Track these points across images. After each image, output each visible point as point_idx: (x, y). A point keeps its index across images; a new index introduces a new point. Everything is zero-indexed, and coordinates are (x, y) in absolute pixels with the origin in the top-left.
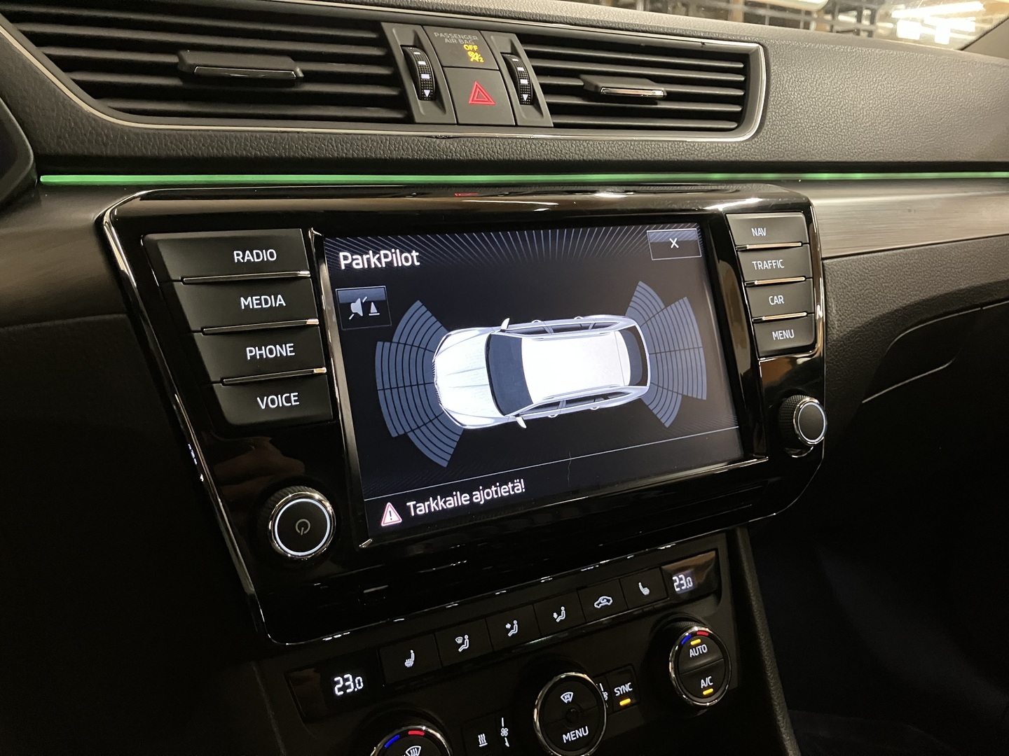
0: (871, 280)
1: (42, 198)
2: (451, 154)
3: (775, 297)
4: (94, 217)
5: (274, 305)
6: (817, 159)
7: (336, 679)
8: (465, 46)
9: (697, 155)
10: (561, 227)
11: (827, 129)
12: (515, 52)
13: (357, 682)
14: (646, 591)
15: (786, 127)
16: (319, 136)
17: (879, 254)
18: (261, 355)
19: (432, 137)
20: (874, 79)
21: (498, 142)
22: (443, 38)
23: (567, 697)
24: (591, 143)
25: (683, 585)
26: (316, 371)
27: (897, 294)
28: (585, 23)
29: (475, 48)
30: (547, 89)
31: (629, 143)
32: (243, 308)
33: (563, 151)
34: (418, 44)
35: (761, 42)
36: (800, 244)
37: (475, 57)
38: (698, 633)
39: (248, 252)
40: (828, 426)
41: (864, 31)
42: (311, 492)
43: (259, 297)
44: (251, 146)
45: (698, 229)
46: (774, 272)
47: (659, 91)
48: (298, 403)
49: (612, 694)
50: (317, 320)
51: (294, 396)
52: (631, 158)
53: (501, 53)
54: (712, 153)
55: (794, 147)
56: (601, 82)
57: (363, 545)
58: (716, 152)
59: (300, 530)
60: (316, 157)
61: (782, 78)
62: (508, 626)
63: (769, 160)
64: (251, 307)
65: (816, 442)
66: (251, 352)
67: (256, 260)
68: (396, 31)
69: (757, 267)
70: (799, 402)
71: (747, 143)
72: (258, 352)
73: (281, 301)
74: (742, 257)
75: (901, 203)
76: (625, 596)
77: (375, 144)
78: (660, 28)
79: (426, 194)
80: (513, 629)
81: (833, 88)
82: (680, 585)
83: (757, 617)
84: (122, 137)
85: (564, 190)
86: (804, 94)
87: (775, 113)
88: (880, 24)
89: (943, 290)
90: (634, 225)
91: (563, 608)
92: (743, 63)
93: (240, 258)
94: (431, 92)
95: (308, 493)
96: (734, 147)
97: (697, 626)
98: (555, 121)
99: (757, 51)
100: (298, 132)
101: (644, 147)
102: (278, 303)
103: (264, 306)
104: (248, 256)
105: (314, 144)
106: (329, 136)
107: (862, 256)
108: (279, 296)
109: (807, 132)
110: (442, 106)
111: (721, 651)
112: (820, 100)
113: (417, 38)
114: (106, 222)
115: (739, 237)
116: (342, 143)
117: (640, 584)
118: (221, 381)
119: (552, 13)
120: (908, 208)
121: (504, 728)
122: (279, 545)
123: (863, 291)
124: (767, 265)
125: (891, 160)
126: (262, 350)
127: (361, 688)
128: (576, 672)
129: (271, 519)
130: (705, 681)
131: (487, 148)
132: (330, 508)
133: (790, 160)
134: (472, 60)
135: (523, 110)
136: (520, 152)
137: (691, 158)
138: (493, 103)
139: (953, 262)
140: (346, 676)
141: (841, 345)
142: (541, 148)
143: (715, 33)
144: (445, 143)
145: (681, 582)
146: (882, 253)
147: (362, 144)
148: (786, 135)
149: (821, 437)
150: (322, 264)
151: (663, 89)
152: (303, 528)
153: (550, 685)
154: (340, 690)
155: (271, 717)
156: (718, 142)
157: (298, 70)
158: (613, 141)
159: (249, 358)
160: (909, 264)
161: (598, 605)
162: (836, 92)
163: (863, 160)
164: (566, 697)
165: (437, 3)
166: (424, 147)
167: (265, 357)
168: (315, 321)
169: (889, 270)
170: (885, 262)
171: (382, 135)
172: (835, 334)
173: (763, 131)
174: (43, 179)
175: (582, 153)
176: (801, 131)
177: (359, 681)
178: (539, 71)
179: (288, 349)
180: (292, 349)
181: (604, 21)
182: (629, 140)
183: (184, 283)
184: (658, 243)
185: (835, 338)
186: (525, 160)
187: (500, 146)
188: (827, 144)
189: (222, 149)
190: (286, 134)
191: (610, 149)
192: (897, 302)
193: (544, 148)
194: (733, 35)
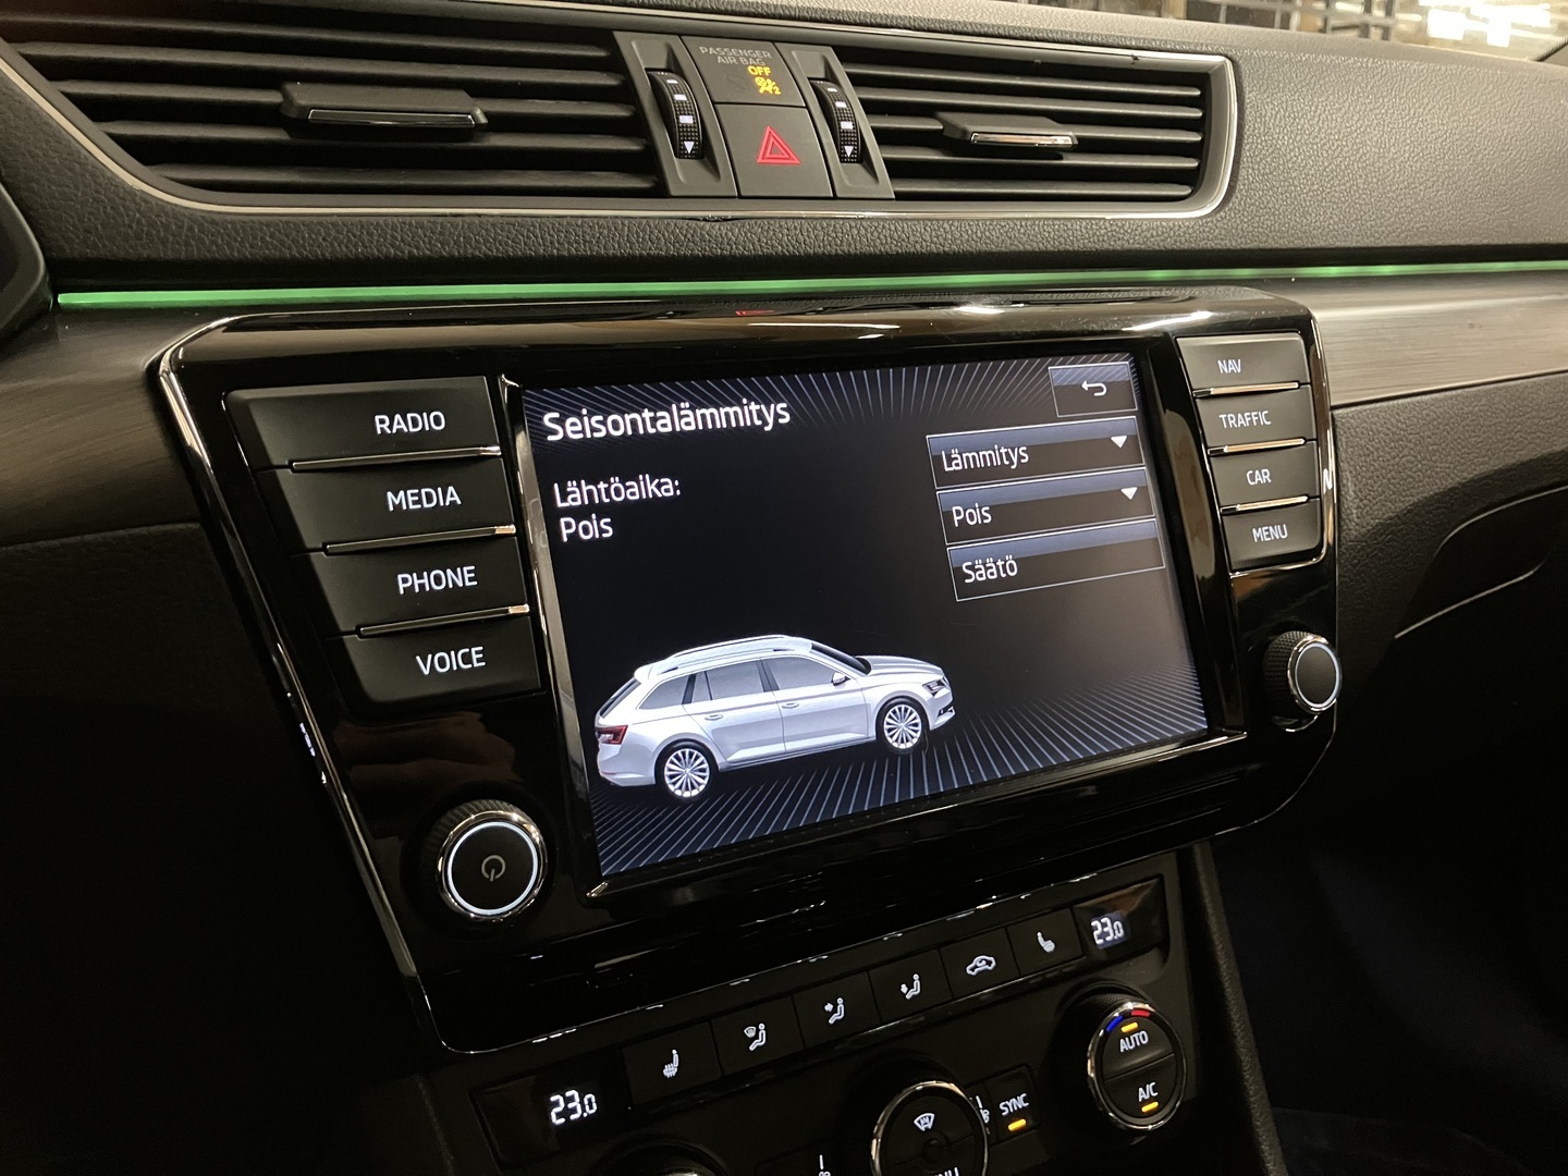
0: (1410, 441)
1: (60, 329)
2: (729, 248)
3: (1257, 472)
4: (144, 364)
5: (442, 504)
6: (1322, 244)
7: (553, 1099)
8: (750, 68)
9: (1128, 241)
10: (910, 364)
11: (1336, 195)
12: (831, 77)
13: (586, 1102)
14: (1049, 946)
15: (1271, 193)
16: (513, 220)
17: (1424, 397)
18: (422, 586)
19: (699, 220)
20: (1412, 112)
21: (806, 226)
22: (715, 56)
23: (925, 1121)
24: (956, 224)
26: (512, 610)
27: (1452, 463)
28: (944, 27)
29: (767, 71)
30: (885, 137)
31: (1018, 223)
32: (391, 509)
33: (912, 238)
34: (674, 67)
35: (1227, 53)
36: (1296, 385)
37: (766, 86)
38: (1133, 1013)
39: (398, 417)
40: (1343, 682)
42: (506, 810)
43: (417, 491)
44: (403, 240)
45: (1130, 363)
46: (1254, 431)
47: (1063, 137)
48: (483, 664)
49: (995, 1112)
50: (513, 527)
51: (477, 653)
52: (1021, 248)
53: (809, 79)
54: (1152, 237)
55: (1284, 226)
56: (971, 123)
57: (594, 893)
58: (1158, 235)
59: (489, 873)
60: (509, 256)
61: (1264, 112)
62: (829, 1007)
63: (1244, 246)
64: (405, 507)
65: (1323, 706)
66: (406, 581)
67: (412, 430)
68: (639, 45)
69: (1227, 423)
70: (1296, 643)
71: (1208, 220)
72: (417, 582)
73: (453, 496)
74: (1203, 407)
75: (1458, 313)
77: (606, 232)
78: (1066, 33)
79: (689, 313)
80: (837, 1012)
81: (1346, 127)
82: (1103, 935)
83: (1226, 985)
84: (191, 229)
85: (913, 302)
86: (1299, 138)
87: (1253, 169)
89: (1525, 455)
90: (1027, 358)
91: (916, 977)
92: (1199, 89)
93: (385, 426)
94: (695, 145)
95: (502, 812)
96: (1188, 227)
97: (1132, 1001)
98: (897, 189)
99: (1222, 67)
100: (479, 215)
101: (1041, 230)
102: (449, 499)
103: (426, 505)
104: (399, 424)
105: (504, 234)
106: (529, 220)
107: (1395, 402)
108: (451, 489)
109: (1305, 201)
110: (713, 169)
111: (1171, 1042)
112: (1326, 147)
113: (672, 57)
114: (164, 371)
115: (1197, 375)
116: (552, 232)
117: (1039, 934)
118: (357, 631)
119: (891, 12)
120: (1469, 321)
121: (824, 1170)
122: (456, 898)
123: (1397, 459)
124: (1243, 420)
125: (1440, 243)
126: (423, 578)
127: (593, 1111)
128: (938, 1080)
129: (443, 855)
130: (1145, 1090)
131: (788, 235)
132: (536, 835)
133: (1277, 246)
134: (761, 91)
135: (846, 173)
136: (841, 241)
137: (1117, 246)
138: (797, 161)
139: (1543, 408)
140: (568, 1094)
141: (1363, 548)
142: (876, 234)
143: (1154, 40)
144: (719, 229)
145: (1106, 929)
146: (1428, 397)
147: (584, 232)
148: (1271, 206)
149: (1332, 700)
150: (520, 431)
151: (1071, 134)
152: (493, 871)
153: (899, 1100)
154: (559, 1115)
156: (1161, 220)
157: (478, 112)
158: (992, 220)
159: (402, 592)
160: (1471, 412)
161: (973, 970)
162: (1350, 134)
163: (1395, 244)
164: (922, 1122)
166: (685, 236)
167: (428, 589)
168: (510, 529)
169: (1439, 423)
170: (1432, 411)
171: (616, 217)
172: (1353, 529)
173: (1234, 199)
174: (63, 299)
175: (942, 241)
176: (1295, 198)
177: (590, 1100)
178: (871, 108)
179: (467, 576)
180: (473, 575)
181: (976, 24)
182: (1017, 219)
183: (294, 471)
184: (1067, 386)
185: (1352, 537)
186: (850, 255)
187: (808, 231)
188: (1337, 220)
189: (356, 246)
190: (460, 218)
191: (987, 234)
192: (1452, 475)
193: (879, 233)
194: (1184, 43)
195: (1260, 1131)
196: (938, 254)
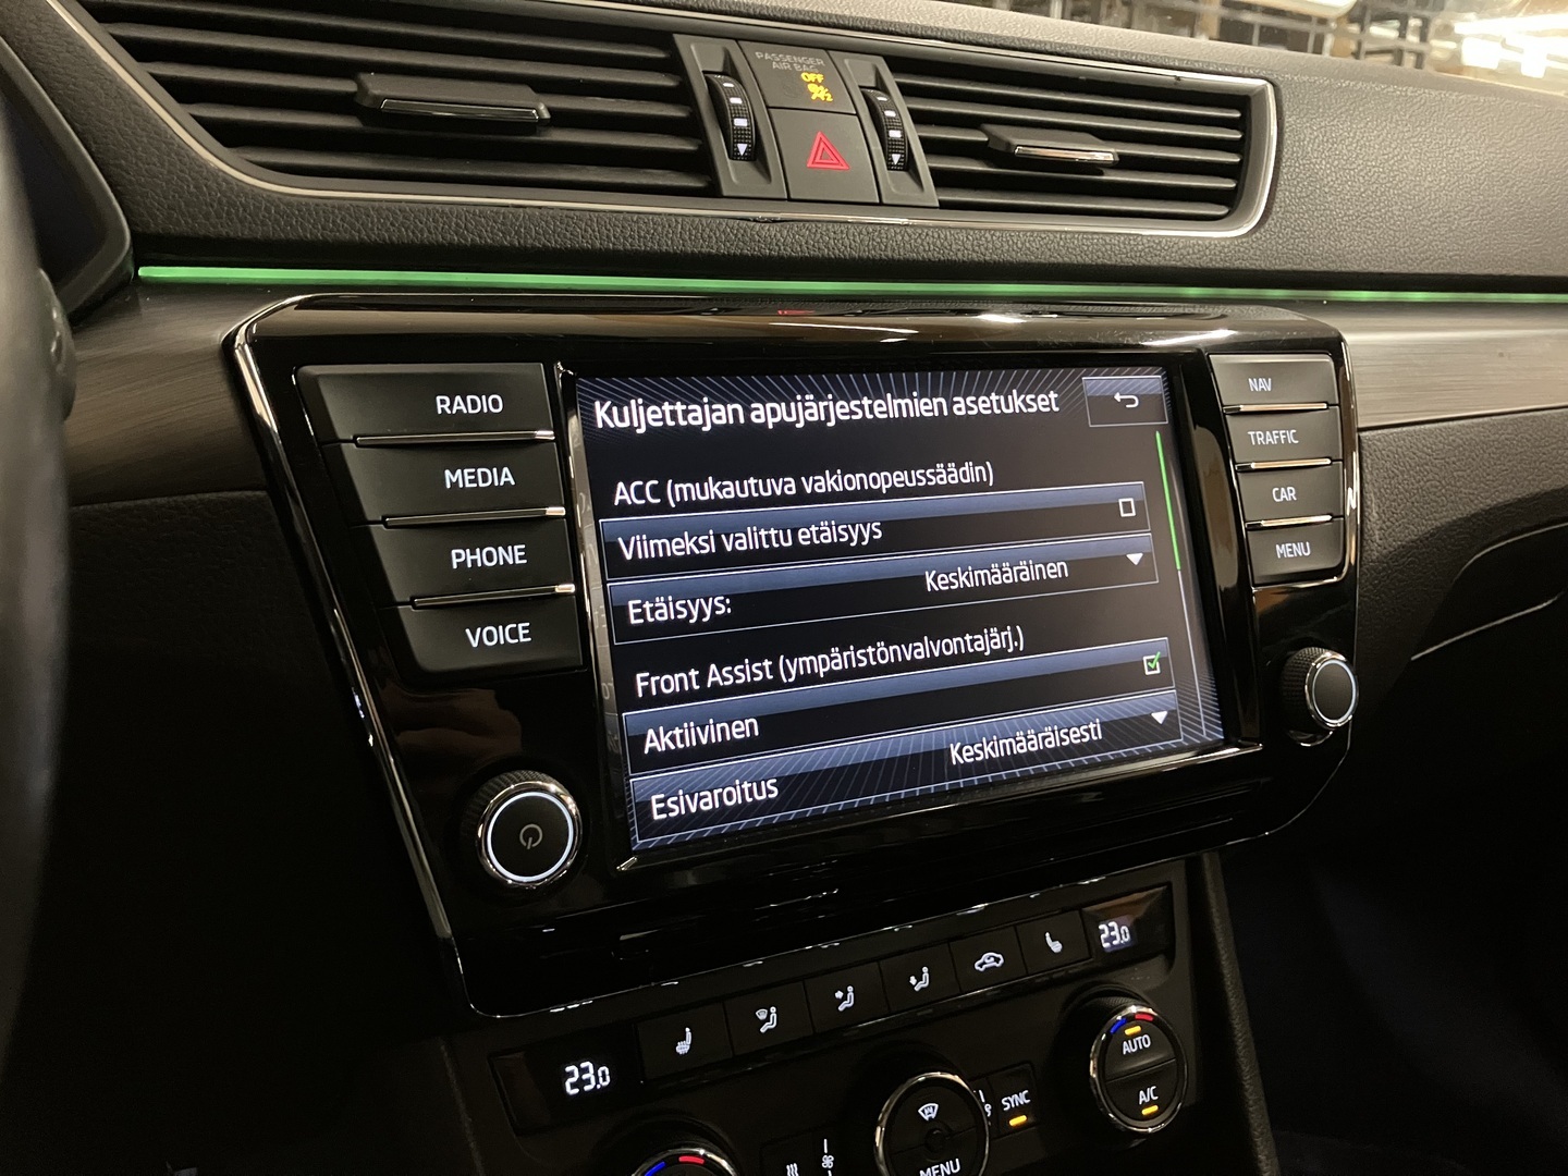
0: (1435, 466)
1: (141, 300)
2: (777, 248)
3: (1283, 489)
4: (221, 337)
5: (497, 484)
6: (1356, 268)
7: (568, 1069)
8: (803, 75)
11: (1371, 220)
12: (881, 86)
13: (600, 1074)
14: (1056, 947)
15: (1306, 216)
16: (572, 213)
17: (1451, 423)
18: (474, 562)
19: (749, 220)
20: (1449, 141)
21: (852, 230)
22: (770, 62)
23: (929, 1111)
24: (998, 234)
25: (1115, 938)
26: (560, 589)
27: (1476, 489)
28: (993, 41)
29: (820, 78)
30: (931, 147)
31: (1058, 236)
32: (448, 486)
33: (954, 246)
34: (730, 70)
35: (1270, 77)
36: (1325, 406)
37: (819, 93)
38: (1137, 1017)
39: (458, 398)
40: (1359, 700)
41: (1410, 52)
42: (544, 780)
43: (473, 470)
44: (466, 228)
45: (1163, 377)
46: (1282, 449)
47: (1104, 153)
48: (529, 639)
49: (997, 1107)
50: (562, 509)
51: (524, 628)
52: (1060, 260)
53: (861, 87)
54: (1189, 254)
55: (1318, 249)
56: (1017, 137)
57: (623, 867)
58: (1194, 253)
59: (527, 841)
60: (566, 248)
61: (1302, 136)
62: (839, 995)
63: (1277, 267)
64: (461, 486)
65: (1339, 723)
66: (460, 556)
67: (471, 411)
68: (697, 49)
69: (1256, 440)
70: (1314, 659)
71: (1244, 240)
72: (470, 558)
73: (507, 476)
74: (1233, 425)
75: (1488, 341)
76: (1024, 952)
77: (660, 229)
78: (1111, 52)
79: (734, 310)
80: (847, 1000)
81: (1384, 154)
82: (1110, 939)
83: (1230, 994)
84: (267, 210)
85: (953, 308)
86: (1336, 162)
87: (1290, 192)
88: (1435, 43)
89: (1549, 485)
90: (1051, 368)
91: (925, 969)
92: (1240, 111)
93: (446, 407)
94: (748, 147)
95: (540, 783)
96: (1223, 247)
97: (1136, 1005)
98: (941, 198)
99: (1262, 92)
100: (540, 207)
101: (1080, 243)
102: (503, 479)
103: (481, 485)
104: (459, 405)
105: (563, 226)
107: (1422, 427)
108: (506, 470)
109: (1340, 225)
110: (765, 170)
111: (1173, 1047)
112: (1363, 173)
113: (729, 61)
114: (239, 344)
115: (1228, 392)
116: (608, 227)
117: (1047, 934)
118: (411, 602)
120: (1499, 351)
121: (828, 1155)
122: (495, 865)
123: (1422, 483)
124: (1271, 438)
125: (1472, 272)
126: (475, 554)
127: (606, 1084)
128: (942, 1071)
129: (483, 822)
130: (1146, 1093)
131: (835, 239)
132: (572, 806)
133: (1311, 268)
134: (814, 97)
135: (893, 180)
136: (886, 247)
137: (1155, 261)
138: (845, 167)
140: (583, 1065)
141: (1384, 569)
142: (919, 240)
143: (1198, 61)
144: (769, 230)
145: (1112, 933)
146: (1455, 423)
147: (639, 227)
148: (1306, 228)
149: (1348, 716)
150: (572, 416)
151: (1113, 150)
152: (531, 839)
153: (902, 1090)
154: (573, 1086)
155: (466, 1125)
156: (1198, 238)
157: (542, 107)
158: (1033, 231)
159: (455, 566)
160: (1497, 440)
161: (981, 966)
162: (1387, 161)
164: (926, 1111)
165: (761, 6)
166: (736, 235)
167: (480, 565)
168: (560, 511)
169: (1465, 450)
170: (1457, 437)
171: (670, 215)
172: (1375, 549)
173: (1270, 221)
174: (143, 272)
175: (983, 250)
176: (1331, 223)
177: (603, 1072)
178: (919, 118)
179: (517, 554)
180: (523, 553)
181: (1026, 40)
182: (1057, 232)
183: (358, 446)
184: (1099, 397)
185: (1374, 558)
186: (893, 260)
187: (854, 235)
188: (1370, 245)
189: (421, 231)
190: (521, 210)
191: (1028, 245)
192: (1476, 502)
193: (923, 240)
194: (1226, 65)
195: (1258, 1141)
196: (979, 263)
